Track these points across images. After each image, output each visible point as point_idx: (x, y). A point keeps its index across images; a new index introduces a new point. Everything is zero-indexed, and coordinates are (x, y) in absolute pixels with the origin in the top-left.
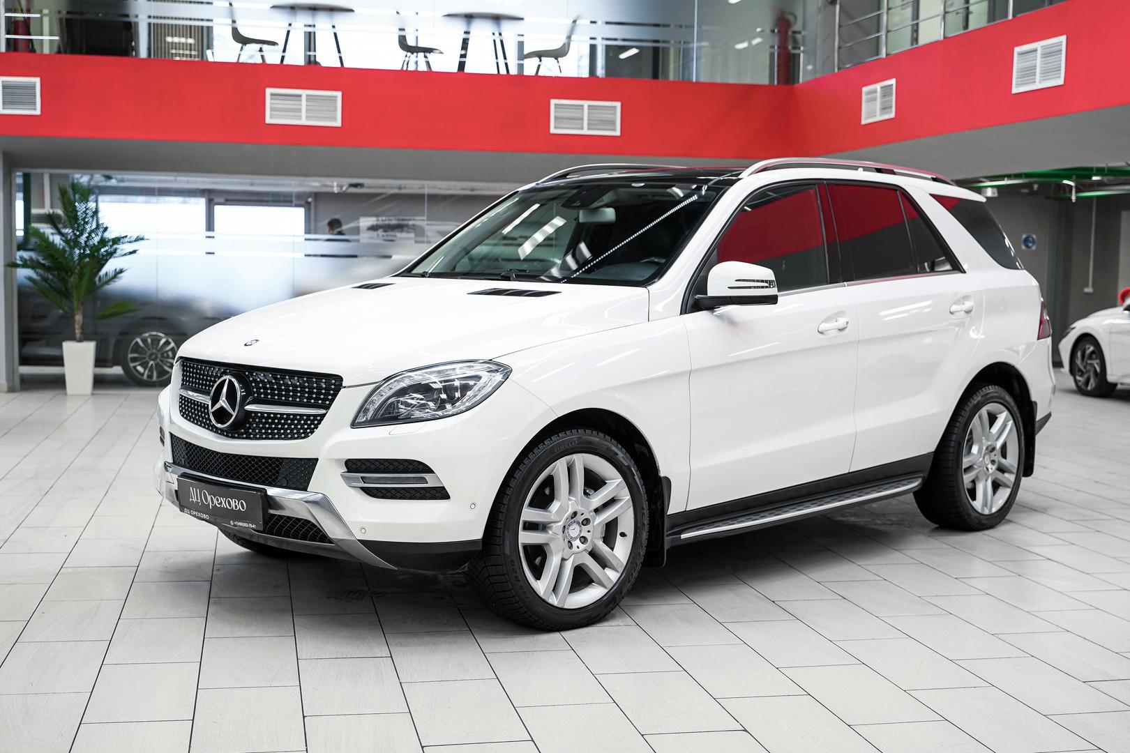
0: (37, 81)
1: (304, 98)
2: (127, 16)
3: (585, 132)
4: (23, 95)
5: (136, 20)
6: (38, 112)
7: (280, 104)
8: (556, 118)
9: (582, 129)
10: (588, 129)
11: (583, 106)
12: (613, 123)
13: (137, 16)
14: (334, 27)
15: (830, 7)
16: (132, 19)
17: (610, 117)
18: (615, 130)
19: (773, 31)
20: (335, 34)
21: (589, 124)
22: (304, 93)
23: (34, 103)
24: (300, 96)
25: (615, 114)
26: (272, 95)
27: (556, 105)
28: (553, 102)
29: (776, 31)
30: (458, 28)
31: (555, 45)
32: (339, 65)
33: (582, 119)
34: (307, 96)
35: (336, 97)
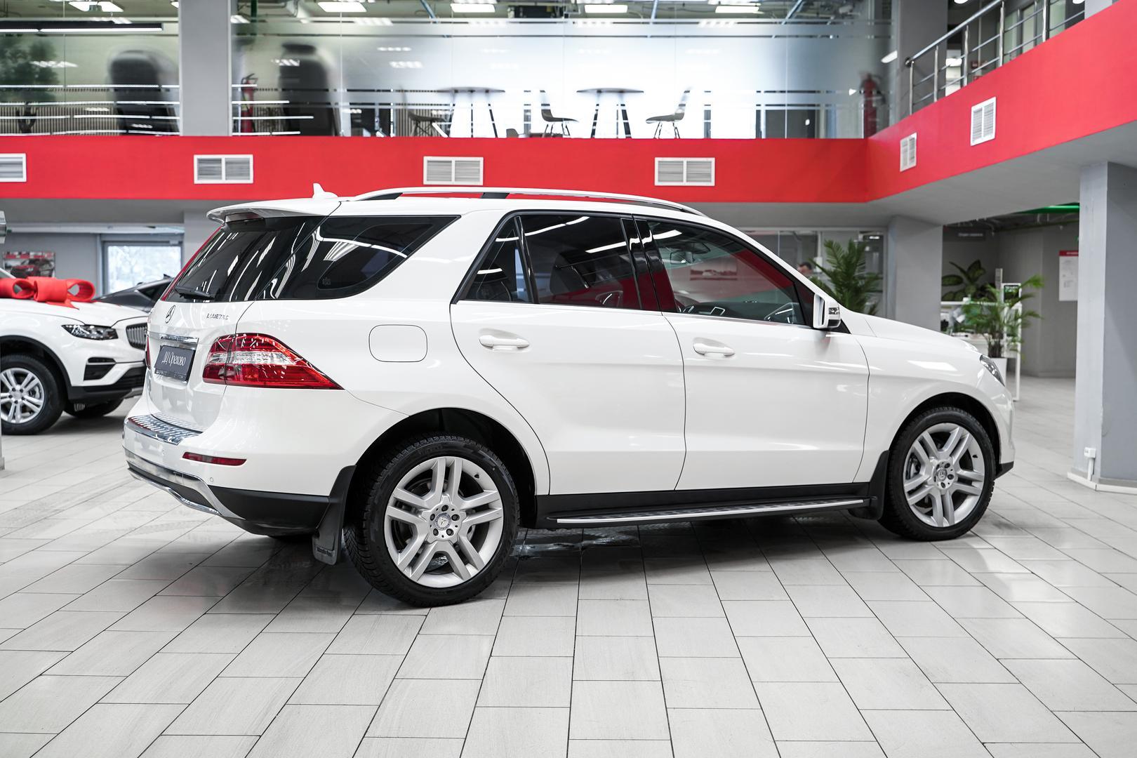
0: (251, 157)
1: (453, 164)
2: (329, 104)
3: (685, 183)
4: (240, 169)
5: (336, 106)
6: (251, 181)
7: (435, 169)
8: (659, 172)
9: (682, 181)
10: (687, 181)
11: (682, 162)
12: (709, 175)
13: (337, 104)
14: (489, 105)
15: (906, 69)
16: (333, 106)
17: (706, 171)
18: (710, 181)
19: (860, 92)
20: (491, 111)
21: (687, 177)
22: (454, 159)
23: (249, 175)
24: (451, 162)
25: (711, 168)
26: (429, 162)
27: (659, 162)
28: (657, 160)
29: (862, 92)
30: (592, 100)
31: (671, 111)
32: (494, 136)
33: (682, 173)
34: (456, 161)
35: (479, 162)
